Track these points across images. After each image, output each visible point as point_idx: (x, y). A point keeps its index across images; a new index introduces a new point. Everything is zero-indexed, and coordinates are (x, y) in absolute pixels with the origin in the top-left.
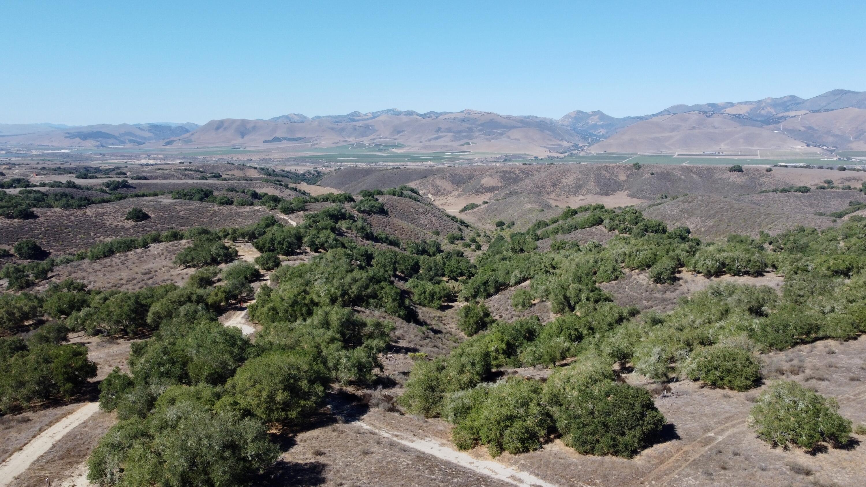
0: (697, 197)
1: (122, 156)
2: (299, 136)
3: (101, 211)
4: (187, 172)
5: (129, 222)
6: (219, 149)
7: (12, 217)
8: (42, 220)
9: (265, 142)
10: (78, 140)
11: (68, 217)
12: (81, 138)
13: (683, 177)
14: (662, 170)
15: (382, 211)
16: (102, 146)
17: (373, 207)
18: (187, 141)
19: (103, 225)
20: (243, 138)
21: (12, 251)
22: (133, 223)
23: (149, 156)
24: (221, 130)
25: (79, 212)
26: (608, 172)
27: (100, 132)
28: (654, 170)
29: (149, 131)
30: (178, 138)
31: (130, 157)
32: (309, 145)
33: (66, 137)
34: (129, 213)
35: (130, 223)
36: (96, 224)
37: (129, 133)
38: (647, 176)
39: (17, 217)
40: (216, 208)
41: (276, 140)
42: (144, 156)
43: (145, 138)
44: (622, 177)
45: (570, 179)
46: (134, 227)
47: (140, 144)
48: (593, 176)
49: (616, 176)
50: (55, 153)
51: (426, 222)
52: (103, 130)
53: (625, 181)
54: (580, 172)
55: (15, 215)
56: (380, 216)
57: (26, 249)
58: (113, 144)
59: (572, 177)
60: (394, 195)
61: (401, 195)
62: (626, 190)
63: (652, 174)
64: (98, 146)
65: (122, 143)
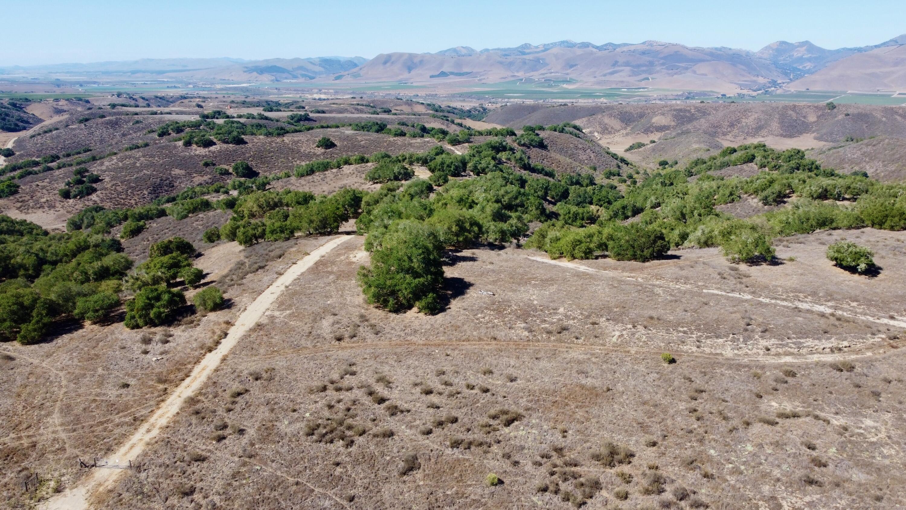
0: (883, 140)
1: (295, 90)
2: (465, 70)
3: (296, 139)
4: (359, 107)
5: (319, 149)
6: (386, 84)
7: (227, 143)
8: (250, 145)
9: (432, 77)
10: (255, 74)
11: (270, 143)
12: (257, 73)
13: (884, 119)
14: (860, 110)
15: (542, 145)
16: (277, 81)
17: (532, 141)
18: (356, 76)
19: (299, 152)
20: (410, 72)
21: (231, 170)
22: (323, 150)
23: (320, 90)
24: (388, 64)
25: (279, 140)
26: (795, 112)
27: (275, 66)
28: (850, 111)
29: (320, 65)
30: (347, 73)
31: (303, 91)
32: (476, 80)
33: (245, 72)
34: (320, 141)
35: (321, 150)
36: (293, 150)
37: (301, 68)
38: (840, 117)
39: (231, 143)
40: (392, 139)
41: (443, 74)
42: (316, 91)
43: (315, 73)
44: (812, 118)
45: (751, 119)
46: (324, 154)
47: (312, 78)
48: (777, 116)
49: (805, 117)
50: (236, 87)
51: (584, 157)
52: (278, 65)
53: (814, 122)
54: (763, 111)
55: (230, 140)
56: (538, 150)
57: (241, 168)
58: (286, 78)
59: (753, 117)
60: (555, 130)
61: (562, 131)
62: (813, 132)
63: (847, 115)
64: (272, 81)
65: (295, 77)
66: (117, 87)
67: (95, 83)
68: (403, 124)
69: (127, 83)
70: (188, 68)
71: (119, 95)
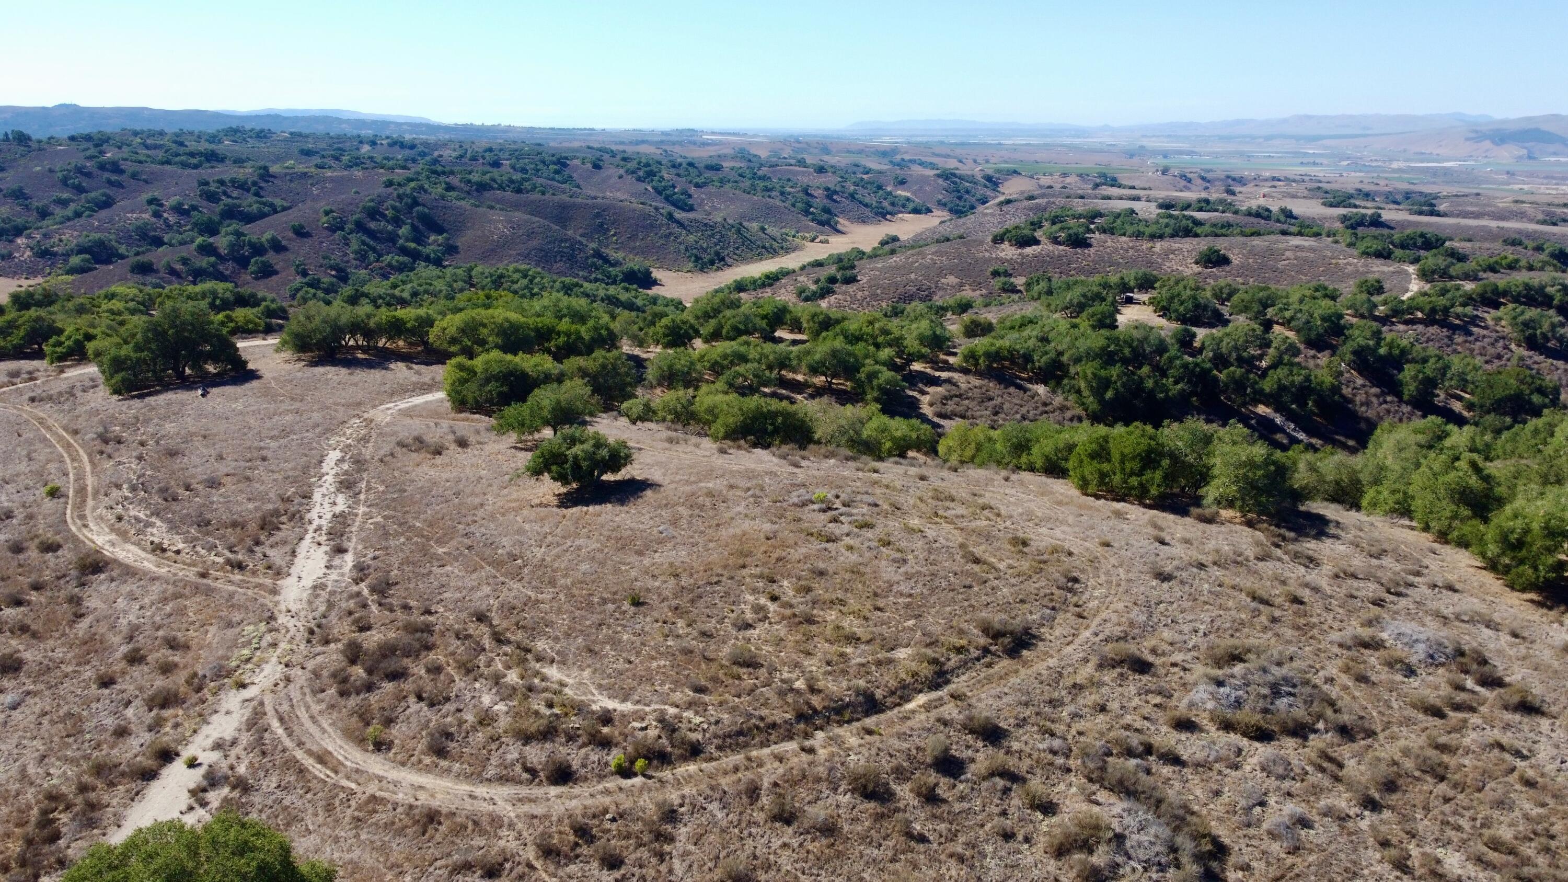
1: (1547, 177)
10: (1487, 144)
12: (1494, 142)
16: (1529, 158)
27: (1537, 130)
33: (1467, 139)
50: (1428, 168)
52: (1544, 127)
58: (1555, 154)
64: (1520, 158)
66: (1220, 160)
67: (1190, 153)
68: (1515, 243)
69: (1241, 154)
70: (1369, 132)
71: (1165, 171)
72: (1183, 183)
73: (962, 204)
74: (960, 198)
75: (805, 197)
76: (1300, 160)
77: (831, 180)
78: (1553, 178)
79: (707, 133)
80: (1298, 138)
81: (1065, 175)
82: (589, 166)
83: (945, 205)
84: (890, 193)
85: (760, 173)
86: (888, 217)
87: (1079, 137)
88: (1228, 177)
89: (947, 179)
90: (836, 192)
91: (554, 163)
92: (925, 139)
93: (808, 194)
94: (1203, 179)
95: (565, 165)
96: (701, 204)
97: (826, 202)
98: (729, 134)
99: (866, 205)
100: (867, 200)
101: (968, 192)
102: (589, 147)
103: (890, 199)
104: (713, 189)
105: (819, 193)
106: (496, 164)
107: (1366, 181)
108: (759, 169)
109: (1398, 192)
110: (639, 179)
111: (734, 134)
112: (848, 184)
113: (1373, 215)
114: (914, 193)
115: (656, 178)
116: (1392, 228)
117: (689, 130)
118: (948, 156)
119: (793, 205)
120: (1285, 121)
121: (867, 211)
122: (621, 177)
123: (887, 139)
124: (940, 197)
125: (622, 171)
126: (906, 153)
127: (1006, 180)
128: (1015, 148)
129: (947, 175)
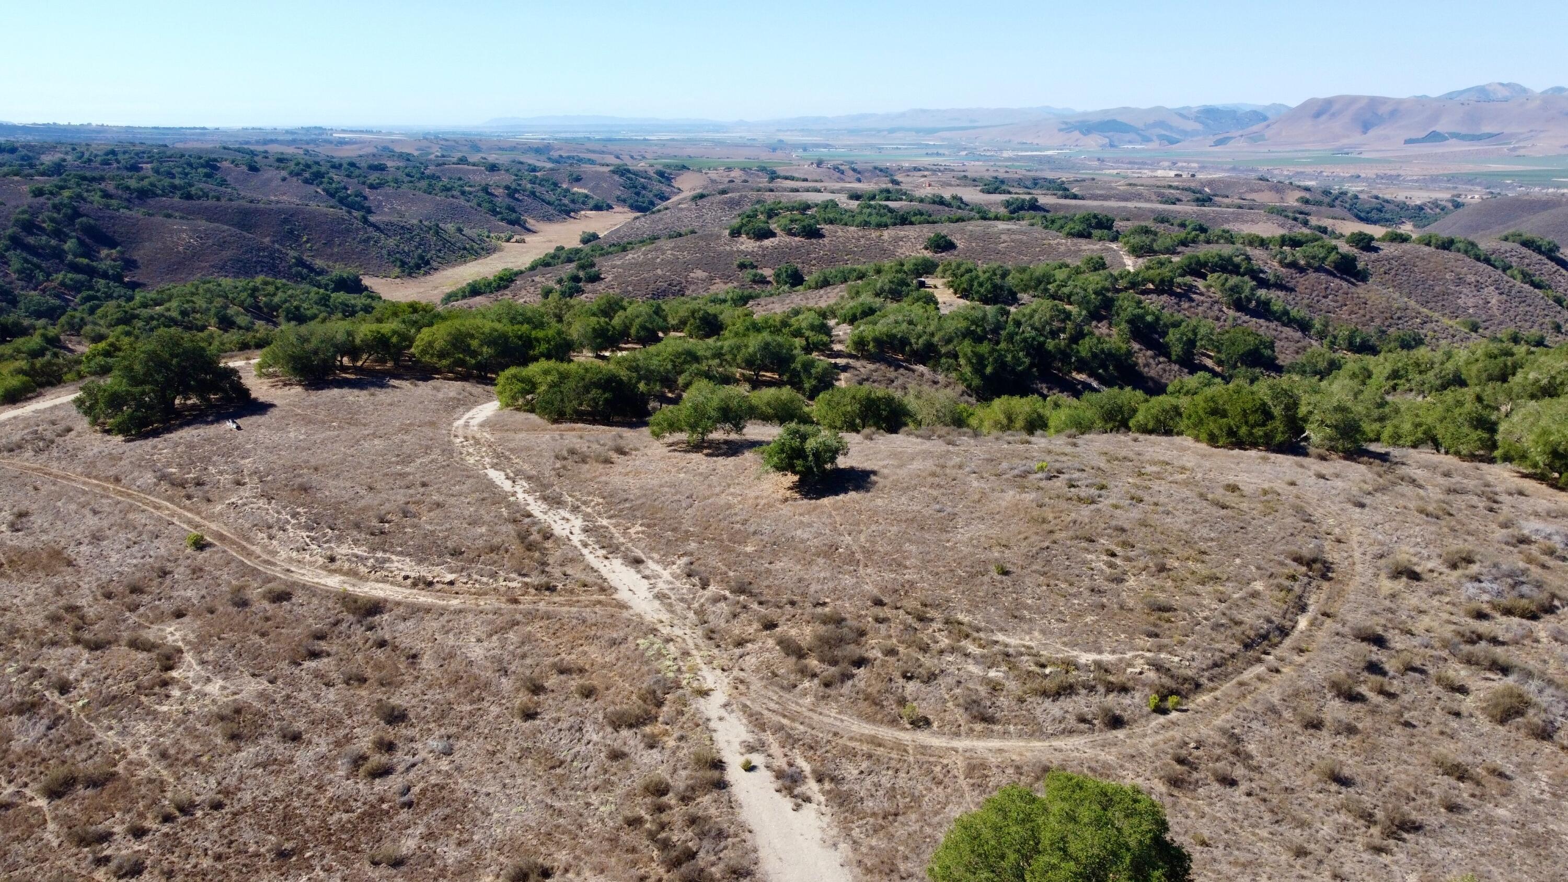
1: (1130, 163)
2: (1487, 129)
6: (1307, 154)
9: (1408, 142)
10: (1076, 134)
12: (1082, 132)
16: (1112, 146)
18: (1255, 138)
20: (1365, 133)
23: (1174, 164)
24: (1324, 118)
27: (1114, 122)
29: (1197, 119)
30: (1240, 132)
31: (1143, 164)
32: (1505, 149)
33: (1060, 130)
37: (1161, 124)
41: (1435, 137)
42: (1166, 164)
43: (1185, 133)
47: (1172, 142)
50: (1032, 157)
52: (1119, 119)
58: (1130, 142)
64: (1103, 146)
65: (1147, 140)
66: (856, 152)
67: (826, 146)
69: (872, 146)
70: (976, 124)
71: (819, 164)
72: (838, 175)
73: (641, 199)
74: (638, 194)
75: (487, 197)
76: (924, 152)
77: (506, 179)
78: (1134, 163)
79: (337, 131)
80: (918, 131)
81: (729, 169)
82: (244, 168)
83: (624, 201)
84: (567, 190)
85: (427, 172)
86: (572, 214)
87: (718, 132)
88: (875, 168)
89: (622, 175)
90: (516, 191)
91: (203, 166)
92: (568, 135)
93: (488, 193)
94: (854, 170)
95: (216, 168)
96: (379, 206)
97: (508, 201)
98: (362, 132)
99: (549, 203)
100: (547, 197)
101: (644, 188)
102: (225, 148)
103: (569, 196)
104: (390, 191)
105: (499, 192)
106: (134, 168)
107: (991, 169)
108: (426, 168)
109: (1027, 179)
110: (306, 181)
111: (367, 132)
112: (523, 182)
113: (1031, 200)
114: (591, 190)
115: (325, 180)
116: (1048, 211)
117: (315, 128)
118: (603, 152)
119: (479, 205)
120: (903, 115)
121: (551, 210)
122: (284, 179)
123: (530, 136)
124: (619, 193)
125: (284, 173)
126: (560, 149)
127: (678, 175)
128: (663, 144)
129: (622, 171)
